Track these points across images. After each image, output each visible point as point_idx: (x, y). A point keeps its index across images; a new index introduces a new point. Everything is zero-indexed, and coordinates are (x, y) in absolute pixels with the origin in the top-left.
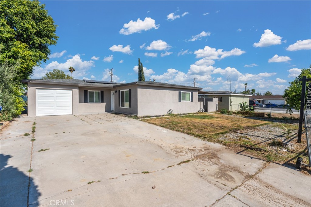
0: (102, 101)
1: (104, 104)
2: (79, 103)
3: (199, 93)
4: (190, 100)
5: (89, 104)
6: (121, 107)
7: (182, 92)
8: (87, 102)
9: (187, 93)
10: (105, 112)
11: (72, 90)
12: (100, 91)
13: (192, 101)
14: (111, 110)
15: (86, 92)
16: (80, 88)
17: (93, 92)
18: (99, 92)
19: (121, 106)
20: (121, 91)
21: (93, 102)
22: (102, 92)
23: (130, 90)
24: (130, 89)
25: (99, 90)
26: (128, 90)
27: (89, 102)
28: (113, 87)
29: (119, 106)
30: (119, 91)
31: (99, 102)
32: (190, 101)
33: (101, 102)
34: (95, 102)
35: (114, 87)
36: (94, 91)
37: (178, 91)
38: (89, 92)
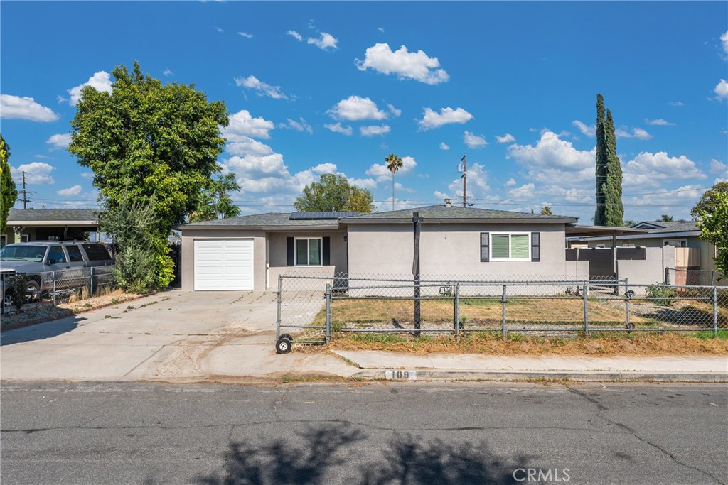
0: (327, 262)
1: (332, 268)
5: (297, 269)
7: (491, 233)
8: (293, 265)
9: (512, 236)
11: (253, 239)
12: (321, 238)
13: (536, 259)
15: (290, 241)
16: (272, 236)
17: (307, 240)
18: (319, 240)
21: (306, 264)
22: (327, 241)
25: (318, 236)
27: (298, 264)
31: (320, 264)
32: (530, 259)
33: (324, 264)
34: (310, 264)
36: (308, 238)
37: (479, 233)
38: (297, 241)
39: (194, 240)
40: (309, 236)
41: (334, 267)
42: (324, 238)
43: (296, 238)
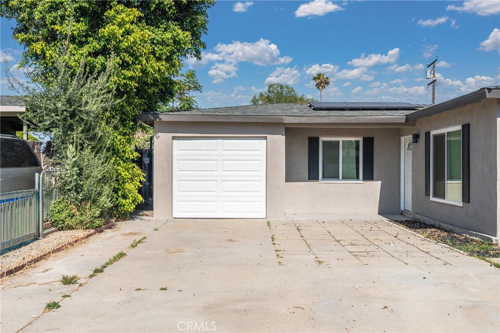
0: (369, 176)
1: (375, 186)
2: (286, 182)
5: (323, 186)
6: (432, 199)
8: (317, 179)
10: (380, 213)
11: (266, 138)
12: (360, 139)
14: (402, 208)
15: (313, 143)
16: (291, 132)
17: (338, 142)
18: (357, 142)
19: (435, 195)
20: (433, 133)
21: (337, 177)
22: (369, 143)
23: (466, 128)
24: (466, 122)
25: (356, 136)
26: (458, 128)
27: (324, 177)
28: (404, 122)
29: (427, 193)
30: (428, 134)
31: (358, 178)
33: (365, 179)
34: (344, 178)
35: (407, 120)
36: (341, 139)
38: (324, 142)
39: (174, 138)
40: (341, 135)
41: (380, 183)
42: (365, 139)
43: (322, 139)
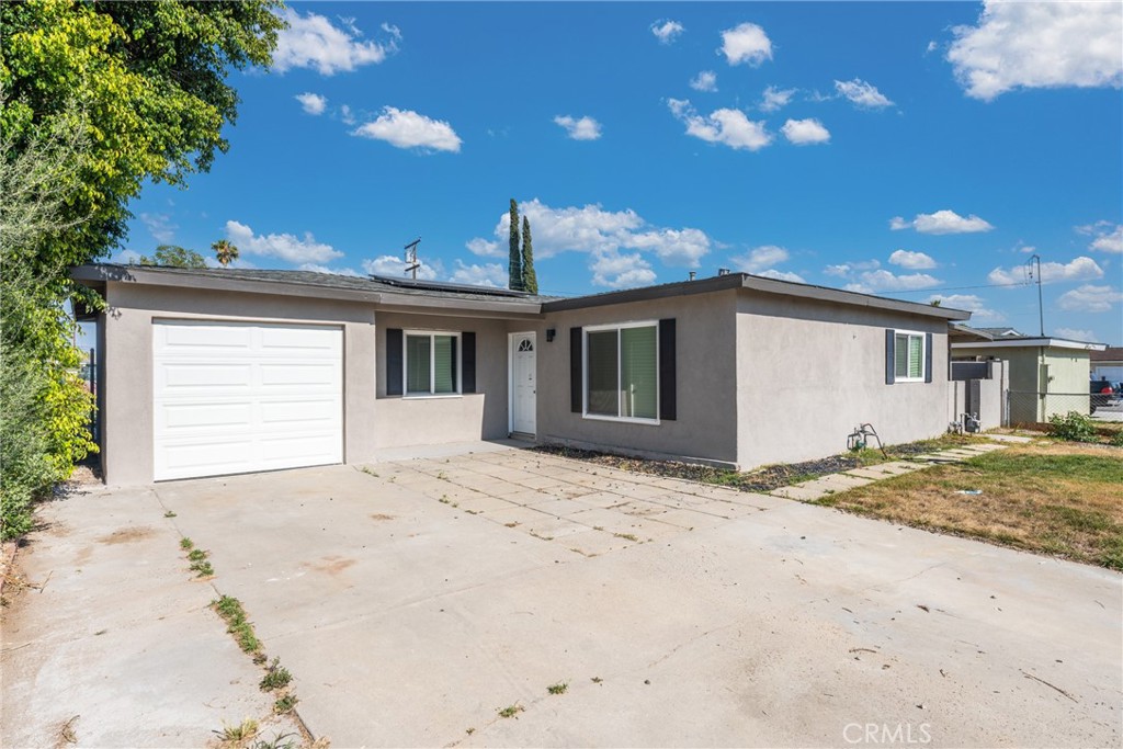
0: (470, 388)
1: (478, 400)
2: (377, 398)
3: (952, 338)
4: (919, 375)
5: (409, 403)
6: (585, 415)
7: (897, 331)
8: (400, 394)
9: (912, 337)
10: (485, 438)
11: (342, 327)
12: (458, 334)
13: (929, 380)
14: (510, 430)
15: (396, 338)
17: (429, 338)
18: (454, 339)
19: (590, 411)
20: (587, 329)
21: (428, 390)
22: (469, 339)
23: (668, 327)
24: (668, 315)
25: (453, 330)
26: (654, 323)
27: (411, 390)
28: (539, 312)
29: (576, 407)
30: (576, 333)
31: (454, 390)
32: (923, 379)
33: (464, 391)
34: (437, 391)
35: (543, 311)
36: (432, 334)
37: (884, 329)
38: (409, 337)
39: (155, 320)
40: (434, 328)
41: (483, 395)
42: (465, 335)
43: (407, 332)
